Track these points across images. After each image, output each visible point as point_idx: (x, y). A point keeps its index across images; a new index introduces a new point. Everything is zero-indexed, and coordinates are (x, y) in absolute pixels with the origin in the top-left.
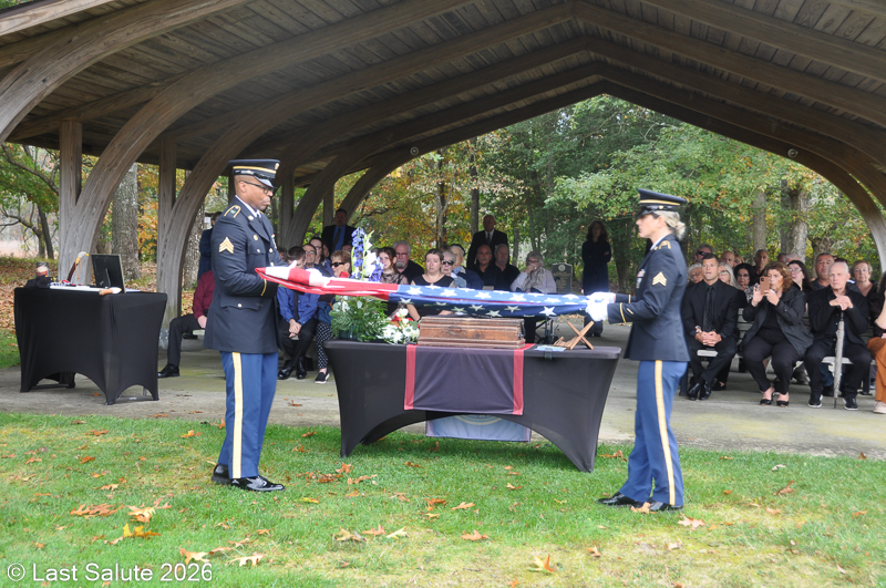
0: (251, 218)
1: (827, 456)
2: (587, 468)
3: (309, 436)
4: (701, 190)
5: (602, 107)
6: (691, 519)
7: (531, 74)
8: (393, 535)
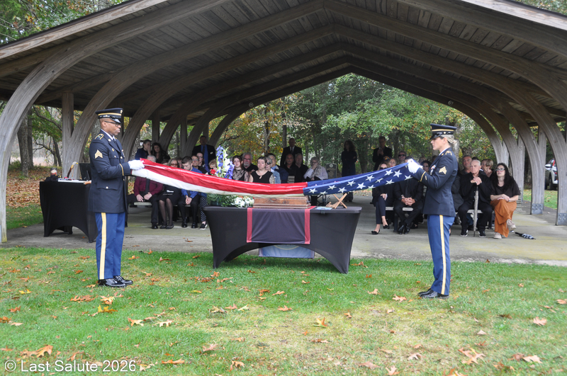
0: (110, 140)
1: (470, 261)
2: (345, 272)
3: (196, 258)
4: (404, 123)
5: (351, 80)
6: (399, 297)
7: (312, 63)
8: (241, 309)
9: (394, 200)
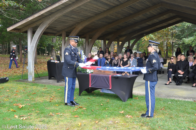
2: (124, 101)
6: (128, 115)
8: (60, 115)
9: (175, 72)
